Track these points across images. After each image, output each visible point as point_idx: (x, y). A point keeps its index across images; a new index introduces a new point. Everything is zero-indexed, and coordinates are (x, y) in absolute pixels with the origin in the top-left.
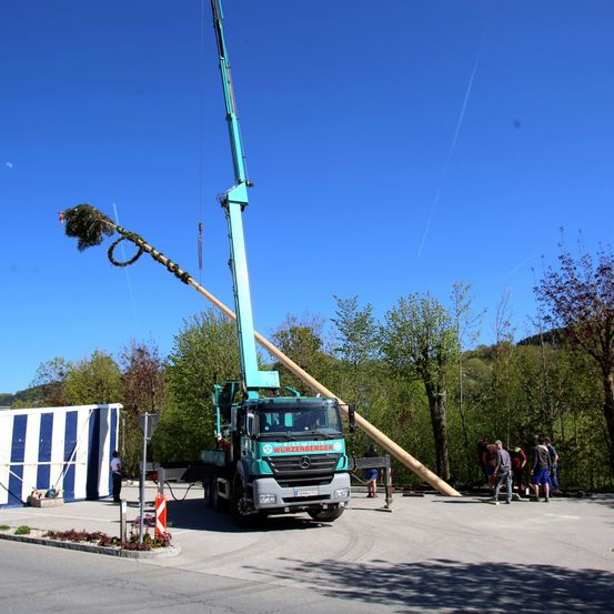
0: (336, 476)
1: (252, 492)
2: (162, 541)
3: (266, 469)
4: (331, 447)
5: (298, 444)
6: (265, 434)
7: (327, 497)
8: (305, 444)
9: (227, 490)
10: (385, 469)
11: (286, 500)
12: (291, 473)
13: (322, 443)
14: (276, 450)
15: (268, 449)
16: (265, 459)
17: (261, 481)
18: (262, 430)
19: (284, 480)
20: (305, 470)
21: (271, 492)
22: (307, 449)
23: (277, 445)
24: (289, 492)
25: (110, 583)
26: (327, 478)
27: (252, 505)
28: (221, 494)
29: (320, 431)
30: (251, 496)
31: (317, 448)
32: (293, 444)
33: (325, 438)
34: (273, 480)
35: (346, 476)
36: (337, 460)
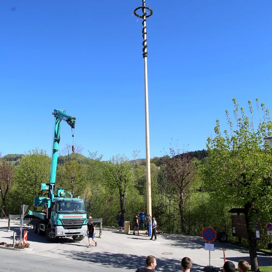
0: (83, 226)
1: (54, 230)
2: (27, 246)
3: (60, 223)
4: (82, 217)
5: (71, 215)
6: (60, 211)
7: (79, 233)
8: (73, 215)
9: (44, 228)
10: (100, 223)
11: (66, 233)
12: (68, 225)
13: (79, 215)
14: (64, 217)
15: (61, 216)
16: (60, 220)
17: (58, 227)
18: (59, 210)
19: (66, 227)
20: (73, 224)
21: (61, 231)
22: (74, 217)
23: (64, 215)
24: (67, 231)
25: (17, 258)
26: (80, 227)
27: (54, 235)
28: (41, 229)
29: (79, 211)
30: (54, 232)
31: (77, 217)
32: (70, 215)
33: (80, 213)
34: (62, 227)
35: (86, 226)
36: (84, 221)
